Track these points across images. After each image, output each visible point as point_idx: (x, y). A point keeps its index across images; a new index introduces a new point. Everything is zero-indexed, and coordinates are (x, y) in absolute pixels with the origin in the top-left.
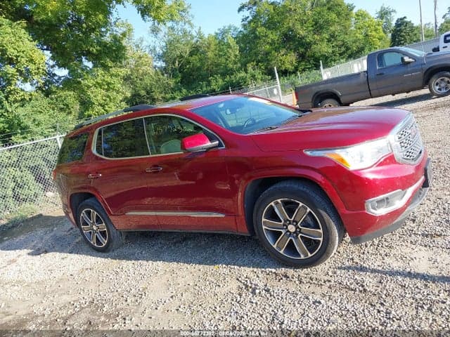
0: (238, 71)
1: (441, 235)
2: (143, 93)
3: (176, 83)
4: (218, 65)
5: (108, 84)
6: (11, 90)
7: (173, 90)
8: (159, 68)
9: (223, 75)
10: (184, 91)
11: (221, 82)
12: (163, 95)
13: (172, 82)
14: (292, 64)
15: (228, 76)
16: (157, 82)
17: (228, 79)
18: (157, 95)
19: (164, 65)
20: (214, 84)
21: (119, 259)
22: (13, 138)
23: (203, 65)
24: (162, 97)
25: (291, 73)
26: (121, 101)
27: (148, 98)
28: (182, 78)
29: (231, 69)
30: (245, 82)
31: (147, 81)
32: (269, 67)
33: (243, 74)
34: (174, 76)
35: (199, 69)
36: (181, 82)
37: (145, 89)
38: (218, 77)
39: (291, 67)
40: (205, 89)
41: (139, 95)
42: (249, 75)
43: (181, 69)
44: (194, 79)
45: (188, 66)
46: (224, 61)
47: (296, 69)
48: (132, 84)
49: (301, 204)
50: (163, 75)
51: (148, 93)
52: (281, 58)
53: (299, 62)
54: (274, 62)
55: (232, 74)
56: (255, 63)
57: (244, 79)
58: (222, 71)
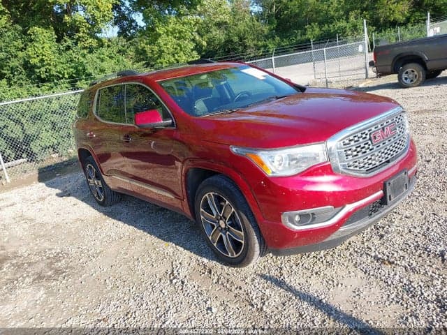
0: (338, 19)
1: (393, 263)
2: (236, 39)
3: (271, 30)
4: (318, 12)
5: (180, 32)
6: (79, 37)
7: (267, 37)
8: (255, 13)
9: (321, 24)
10: (277, 38)
11: (317, 31)
12: (255, 42)
13: (266, 29)
14: (403, 14)
15: (326, 26)
16: (251, 28)
17: (326, 27)
18: (250, 43)
19: (261, 10)
20: (309, 33)
21: (108, 216)
22: (78, 83)
23: (301, 11)
24: (255, 45)
25: (400, 25)
26: (192, 50)
27: (240, 45)
28: (278, 25)
29: (332, 17)
30: (344, 33)
31: (241, 27)
32: (375, 17)
33: (343, 24)
34: (270, 23)
35: (297, 15)
36: (277, 29)
37: (238, 35)
38: (315, 25)
39: (401, 17)
40: (299, 38)
41: (232, 41)
42: (349, 25)
43: (277, 16)
44: (290, 27)
45: (285, 12)
46: (326, 7)
47: (408, 20)
48: (226, 29)
49: (227, 202)
50: (258, 21)
51: (241, 39)
52: (391, 6)
53: (414, 12)
54: (381, 11)
55: (331, 23)
56: (359, 11)
57: (344, 30)
58: (321, 18)
